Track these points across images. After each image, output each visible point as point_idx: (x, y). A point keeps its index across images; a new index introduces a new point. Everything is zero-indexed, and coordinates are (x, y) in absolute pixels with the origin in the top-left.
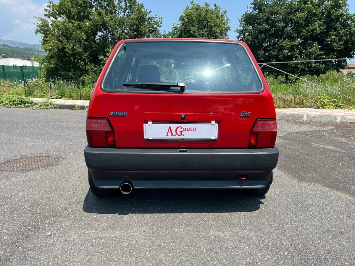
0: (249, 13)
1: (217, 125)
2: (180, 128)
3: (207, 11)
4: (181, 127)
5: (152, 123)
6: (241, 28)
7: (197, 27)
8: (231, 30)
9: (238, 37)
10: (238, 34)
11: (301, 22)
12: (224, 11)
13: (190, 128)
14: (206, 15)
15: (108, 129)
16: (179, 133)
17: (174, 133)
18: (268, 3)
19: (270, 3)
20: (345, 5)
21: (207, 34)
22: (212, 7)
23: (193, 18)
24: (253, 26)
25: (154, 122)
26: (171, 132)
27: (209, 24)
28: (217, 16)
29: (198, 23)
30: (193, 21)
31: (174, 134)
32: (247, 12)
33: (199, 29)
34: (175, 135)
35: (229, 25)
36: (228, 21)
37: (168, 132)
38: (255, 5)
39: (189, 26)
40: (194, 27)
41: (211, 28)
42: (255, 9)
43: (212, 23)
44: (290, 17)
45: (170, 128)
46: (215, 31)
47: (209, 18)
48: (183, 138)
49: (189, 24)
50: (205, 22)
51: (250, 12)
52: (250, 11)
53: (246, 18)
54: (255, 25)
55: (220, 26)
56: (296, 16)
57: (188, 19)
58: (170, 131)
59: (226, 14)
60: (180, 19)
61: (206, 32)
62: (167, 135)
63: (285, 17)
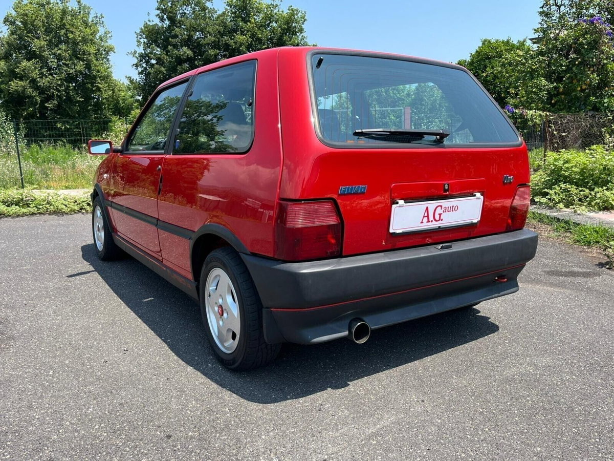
0: (151, 24)
1: (482, 197)
2: (440, 208)
3: (64, 12)
4: (441, 206)
5: (405, 203)
6: (141, 50)
7: (46, 41)
8: (115, 52)
9: (137, 66)
10: (135, 61)
11: (242, 50)
12: (99, 15)
13: (452, 206)
14: (62, 19)
15: (332, 221)
16: (437, 217)
17: (431, 218)
18: (185, 11)
19: (188, 13)
20: (301, 30)
21: (68, 55)
22: (72, 5)
23: (34, 21)
24: (165, 48)
25: (408, 200)
26: (428, 216)
27: (71, 36)
28: (86, 24)
29: (48, 31)
30: (35, 28)
31: (430, 220)
32: (148, 22)
33: (50, 44)
34: (432, 221)
35: (110, 43)
36: (108, 36)
37: (424, 217)
38: (163, 11)
39: (28, 36)
40: (38, 38)
41: (75, 43)
42: (162, 20)
43: (78, 35)
44: (225, 41)
45: (427, 209)
46: (84, 51)
47: (69, 25)
48: (439, 225)
49: (27, 33)
50: (63, 32)
51: (154, 23)
52: (153, 21)
53: (150, 32)
54: (170, 47)
55: (92, 42)
56: (233, 39)
57: (25, 23)
58: (426, 215)
59: (103, 22)
60: (6, 20)
61: (65, 50)
62: (422, 222)
63: (217, 40)
